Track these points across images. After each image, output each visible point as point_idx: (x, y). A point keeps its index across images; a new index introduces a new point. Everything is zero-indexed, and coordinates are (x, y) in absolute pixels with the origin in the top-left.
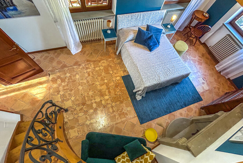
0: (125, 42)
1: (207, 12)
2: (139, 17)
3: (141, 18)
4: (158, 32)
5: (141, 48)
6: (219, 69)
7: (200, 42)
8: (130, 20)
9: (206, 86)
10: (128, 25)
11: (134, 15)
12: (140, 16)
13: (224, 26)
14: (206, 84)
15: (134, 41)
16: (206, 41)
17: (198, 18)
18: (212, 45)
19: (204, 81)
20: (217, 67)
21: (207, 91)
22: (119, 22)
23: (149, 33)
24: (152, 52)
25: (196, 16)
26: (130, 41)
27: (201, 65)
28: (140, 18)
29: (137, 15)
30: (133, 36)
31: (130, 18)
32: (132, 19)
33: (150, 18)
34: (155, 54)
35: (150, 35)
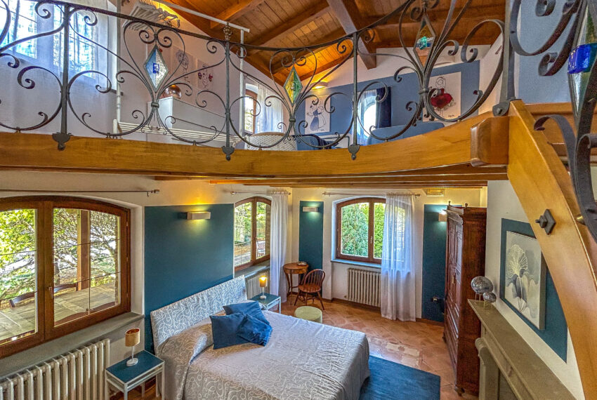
0: (192, 361)
1: (300, 260)
2: (201, 301)
3: (206, 302)
4: (253, 308)
5: (238, 351)
6: (391, 316)
7: (327, 300)
8: (185, 312)
9: (409, 349)
10: (181, 325)
11: (189, 301)
12: (203, 298)
13: (335, 264)
14: (406, 348)
15: (213, 347)
16: (332, 294)
17: (294, 270)
18: (346, 294)
19: (398, 346)
20: (385, 315)
21: (420, 356)
22: (157, 327)
23: (238, 316)
24: (268, 344)
25: (291, 270)
26: (203, 351)
27: (364, 326)
28: (204, 301)
29: (195, 298)
30: (206, 337)
31: (183, 309)
32: (187, 308)
33: (223, 295)
34: (277, 344)
35: (242, 318)
